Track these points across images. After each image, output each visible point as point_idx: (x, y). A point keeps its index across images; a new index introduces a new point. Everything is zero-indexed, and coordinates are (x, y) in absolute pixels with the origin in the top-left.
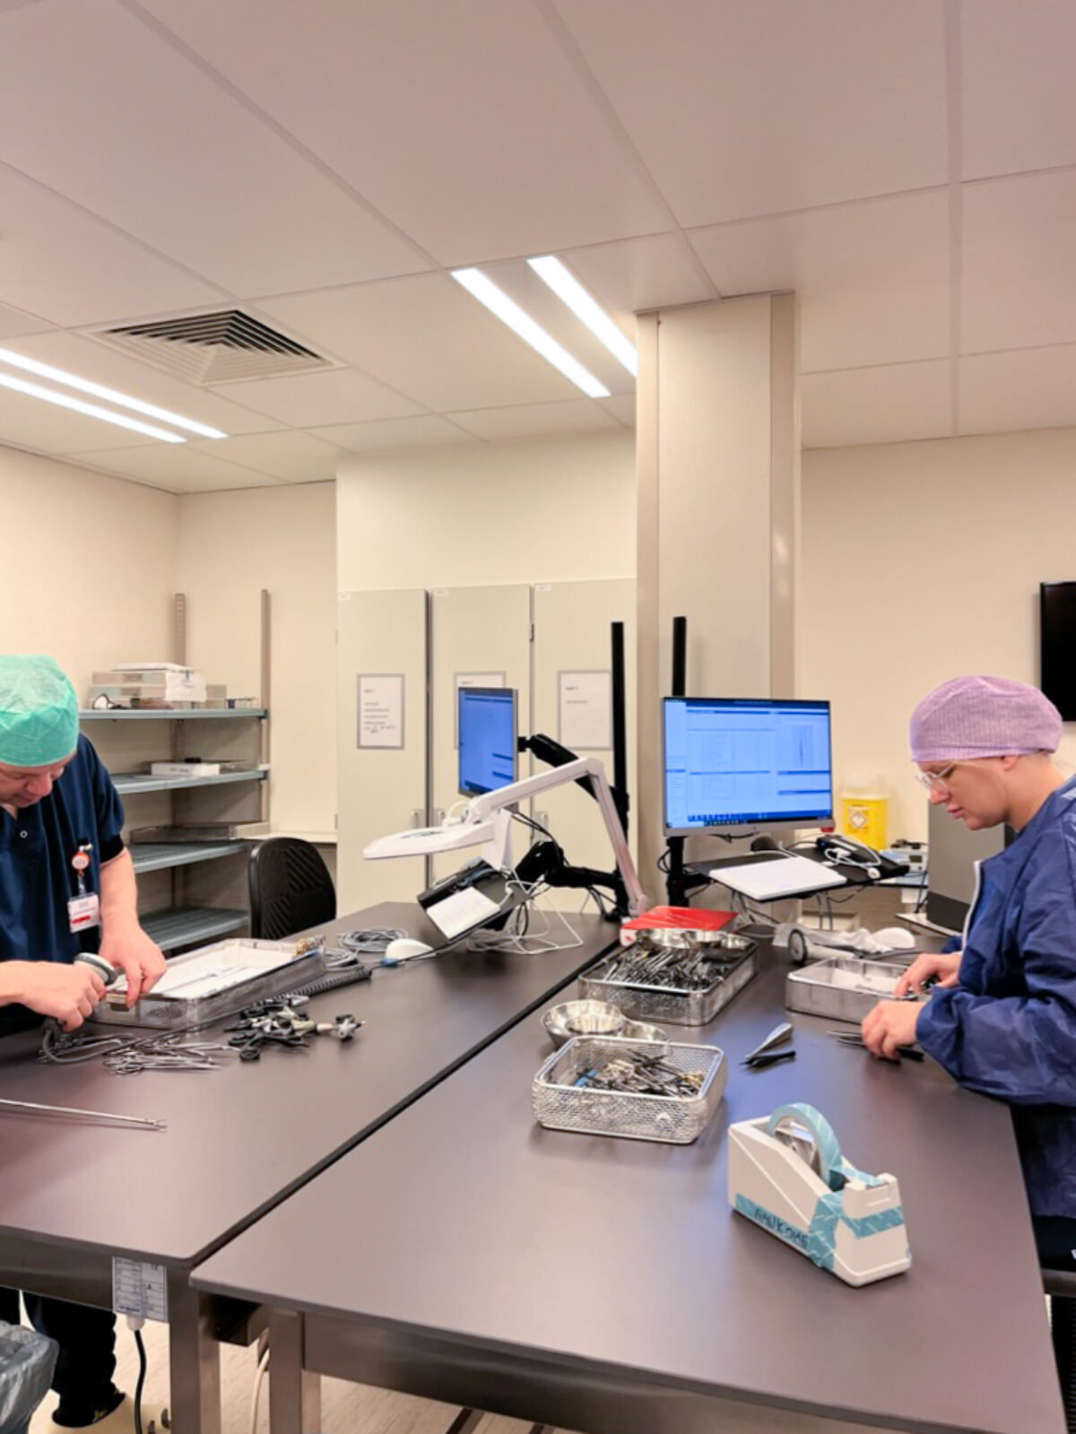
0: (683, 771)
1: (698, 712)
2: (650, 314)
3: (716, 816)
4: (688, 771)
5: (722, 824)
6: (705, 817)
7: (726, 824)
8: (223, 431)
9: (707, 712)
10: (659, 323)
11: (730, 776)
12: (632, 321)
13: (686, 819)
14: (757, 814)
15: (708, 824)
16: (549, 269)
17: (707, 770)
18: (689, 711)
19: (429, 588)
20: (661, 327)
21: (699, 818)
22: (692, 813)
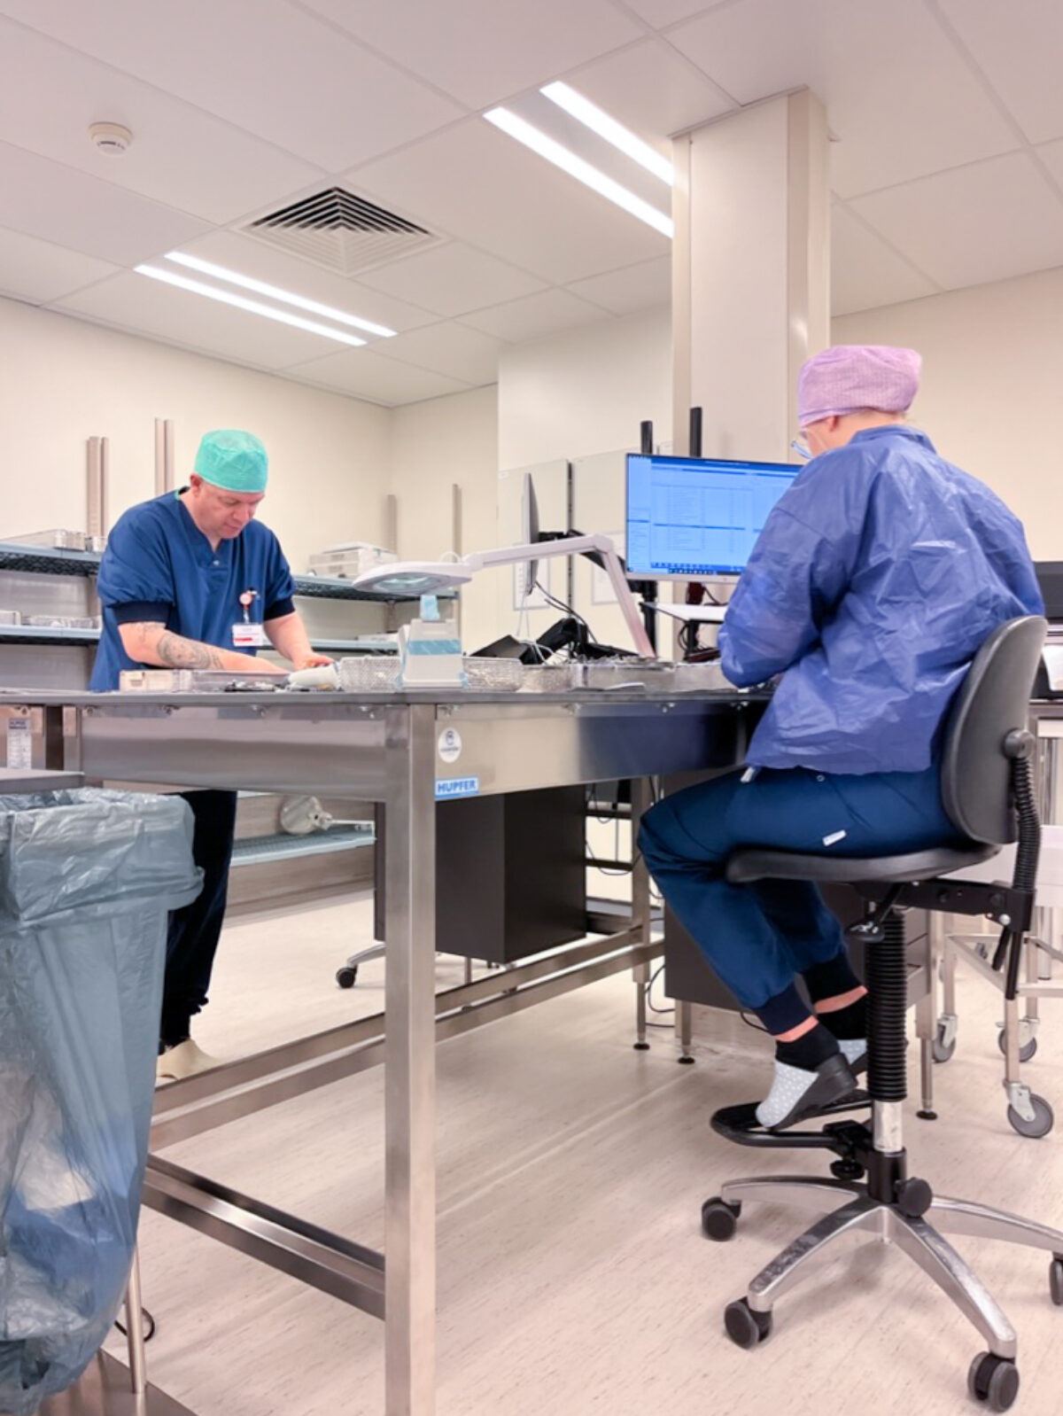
0: (646, 521)
1: (665, 469)
2: (683, 136)
3: (682, 565)
4: (653, 521)
5: (688, 573)
6: (670, 565)
7: (693, 573)
8: (392, 328)
9: (674, 469)
10: (691, 143)
11: (699, 530)
12: (669, 145)
13: (648, 567)
14: (729, 567)
15: (673, 572)
16: (559, 93)
17: (672, 523)
18: (654, 468)
19: (571, 461)
20: (693, 146)
21: (663, 566)
22: (655, 561)
